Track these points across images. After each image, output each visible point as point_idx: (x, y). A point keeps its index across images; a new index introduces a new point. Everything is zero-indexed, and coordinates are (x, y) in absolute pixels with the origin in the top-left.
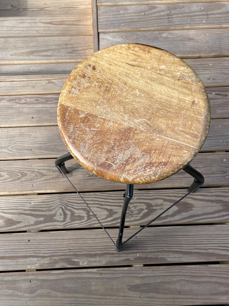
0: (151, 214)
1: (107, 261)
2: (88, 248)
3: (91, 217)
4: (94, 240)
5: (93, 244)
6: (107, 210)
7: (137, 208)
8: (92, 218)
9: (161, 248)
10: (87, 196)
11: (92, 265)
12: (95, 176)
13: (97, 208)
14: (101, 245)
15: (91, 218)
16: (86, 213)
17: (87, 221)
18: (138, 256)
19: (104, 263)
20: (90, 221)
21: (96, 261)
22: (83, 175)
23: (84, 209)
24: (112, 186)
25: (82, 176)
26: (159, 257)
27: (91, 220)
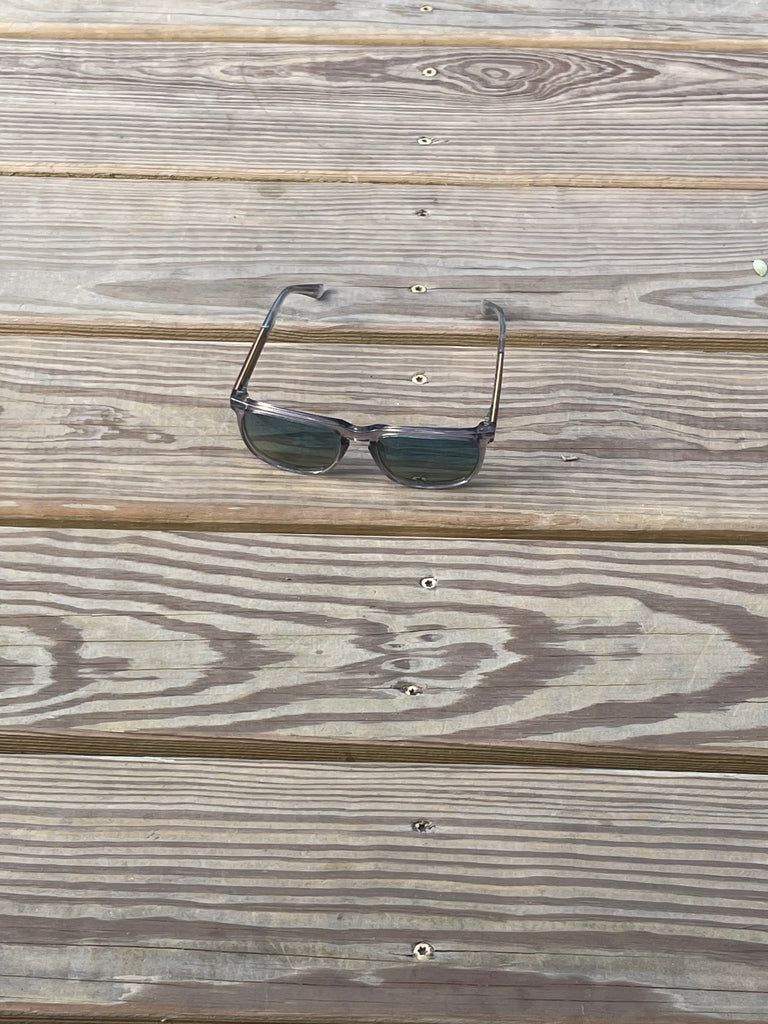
0: (549, 682)
1: (155, 979)
2: (16, 876)
3: (86, 672)
4: (76, 822)
5: (67, 852)
6: (214, 637)
7: (440, 637)
8: (92, 680)
9: (620, 912)
10: (78, 546)
11: (28, 998)
12: (155, 437)
13: (143, 624)
14: (131, 863)
15: (83, 682)
16: (52, 643)
17: (47, 692)
18: (420, 957)
19: (135, 989)
20: (69, 696)
21: (63, 976)
22: (71, 425)
23: (39, 625)
24: (270, 497)
25: (68, 430)
26: (598, 978)
27: (82, 692)
